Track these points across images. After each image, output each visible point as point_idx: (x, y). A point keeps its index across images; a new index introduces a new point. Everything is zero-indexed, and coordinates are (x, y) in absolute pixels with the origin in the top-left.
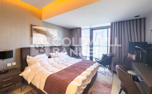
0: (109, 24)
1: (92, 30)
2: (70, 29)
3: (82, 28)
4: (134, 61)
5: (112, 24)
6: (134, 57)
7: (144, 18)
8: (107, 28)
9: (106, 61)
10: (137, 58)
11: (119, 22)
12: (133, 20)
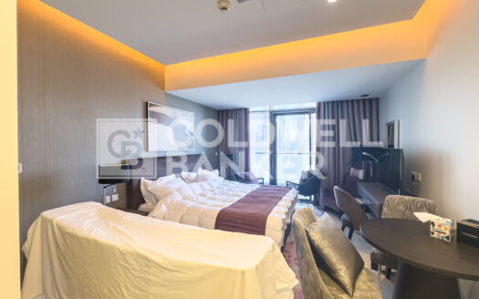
0: (314, 105)
1: (274, 115)
2: (219, 111)
3: (251, 110)
4: (361, 181)
5: (319, 104)
6: (361, 174)
7: (377, 99)
8: (308, 113)
9: (309, 186)
10: (367, 175)
11: (333, 102)
12: (358, 101)
